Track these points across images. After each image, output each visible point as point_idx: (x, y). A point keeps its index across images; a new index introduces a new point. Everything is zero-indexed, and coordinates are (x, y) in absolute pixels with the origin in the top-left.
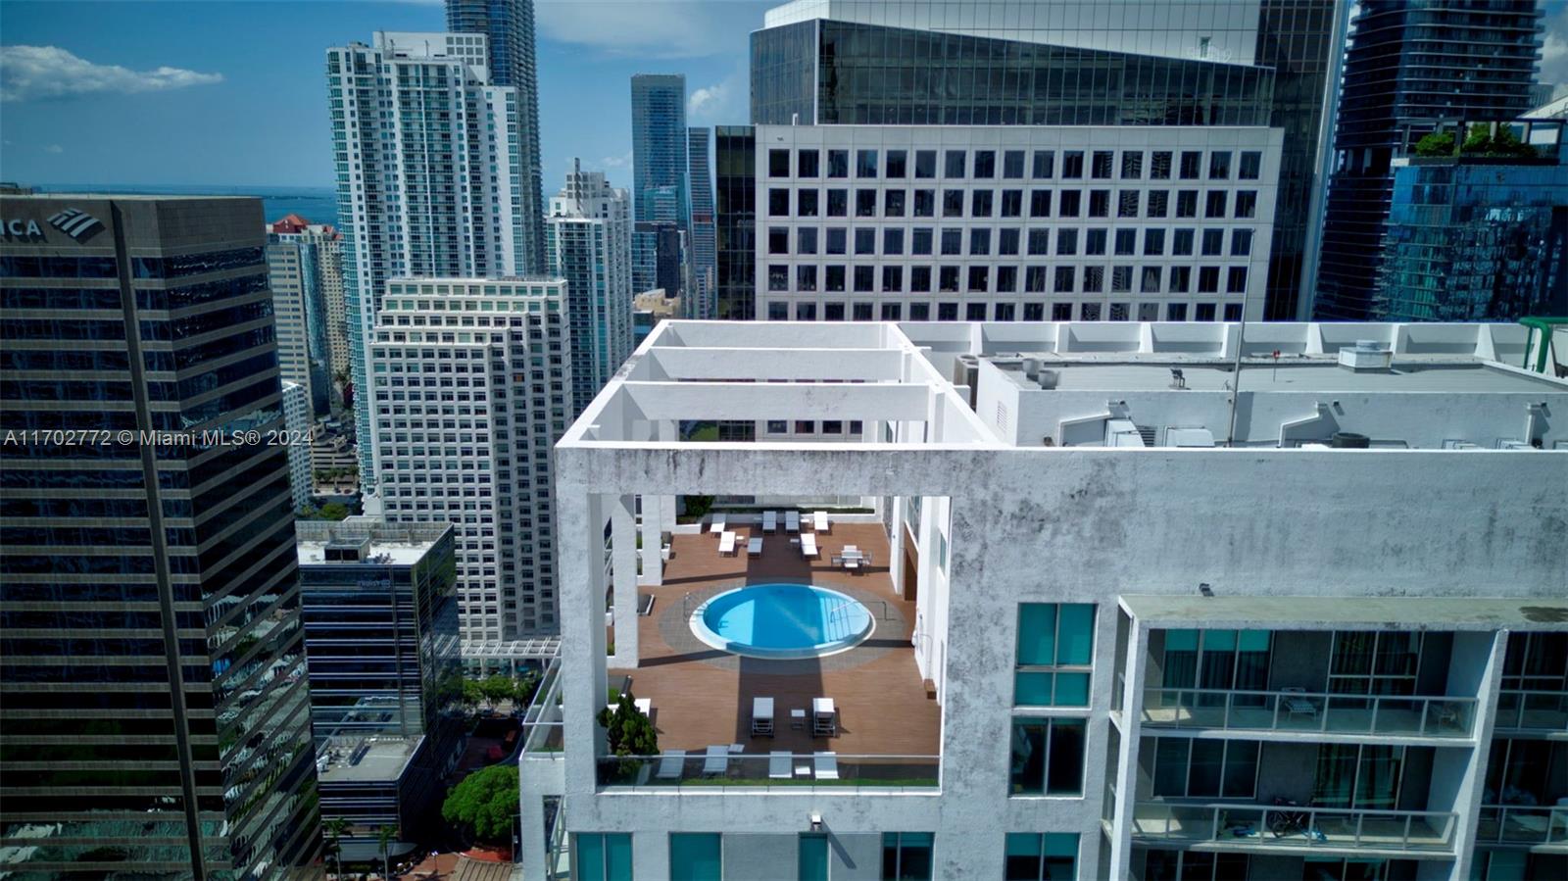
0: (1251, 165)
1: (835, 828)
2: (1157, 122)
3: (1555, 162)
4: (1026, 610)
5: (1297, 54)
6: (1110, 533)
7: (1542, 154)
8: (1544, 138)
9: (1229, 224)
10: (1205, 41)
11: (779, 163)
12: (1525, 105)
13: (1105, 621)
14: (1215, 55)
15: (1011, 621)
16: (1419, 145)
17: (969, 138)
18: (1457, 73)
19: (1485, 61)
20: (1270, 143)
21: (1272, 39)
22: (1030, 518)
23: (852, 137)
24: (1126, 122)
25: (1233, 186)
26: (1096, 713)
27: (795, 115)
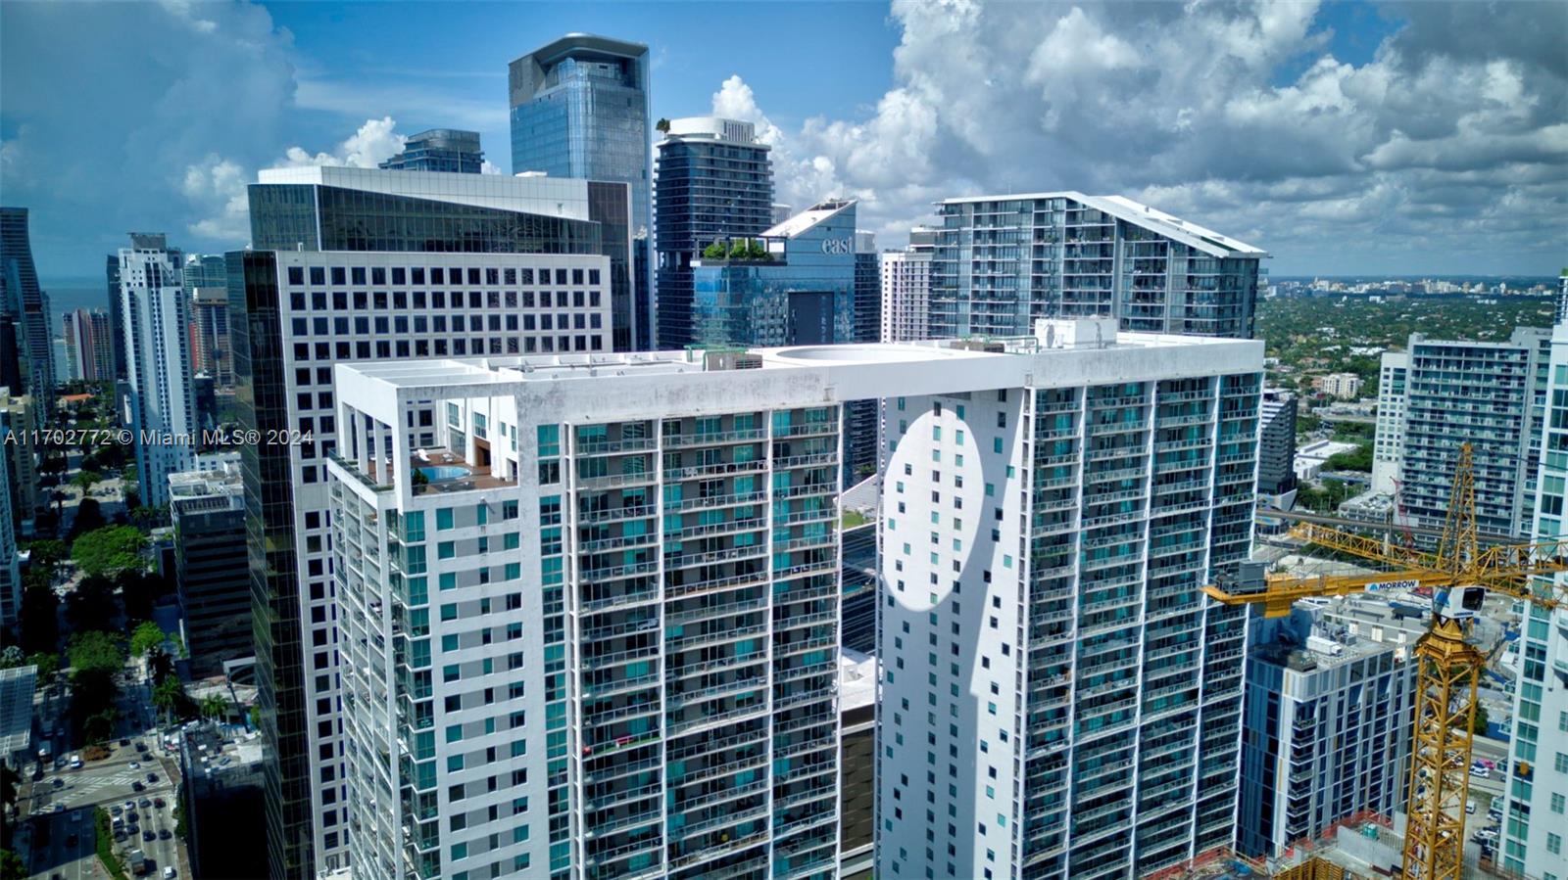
0: (595, 277)
1: (488, 501)
2: (539, 251)
3: (784, 264)
4: (540, 428)
5: (611, 214)
6: (560, 403)
7: (777, 259)
8: (777, 248)
9: (587, 310)
10: (560, 206)
11: (295, 276)
12: (768, 226)
13: (561, 429)
14: (565, 214)
15: (536, 431)
16: (706, 252)
17: (427, 260)
18: (726, 201)
19: (741, 193)
20: (603, 264)
21: (597, 206)
22: (538, 400)
23: (349, 259)
24: (523, 251)
25: (587, 288)
26: (562, 457)
27: (300, 244)
